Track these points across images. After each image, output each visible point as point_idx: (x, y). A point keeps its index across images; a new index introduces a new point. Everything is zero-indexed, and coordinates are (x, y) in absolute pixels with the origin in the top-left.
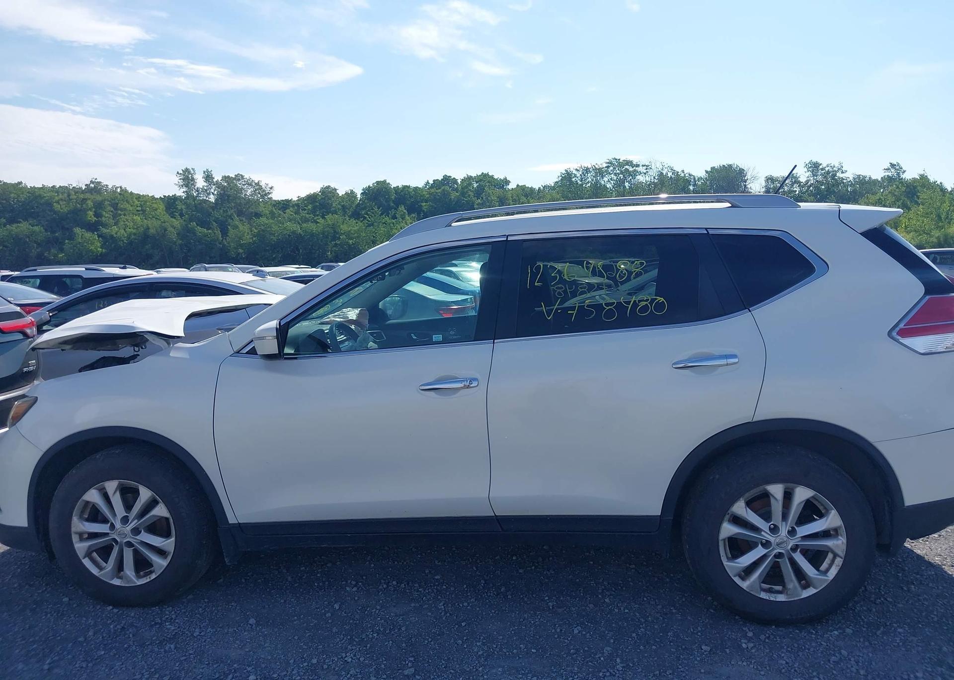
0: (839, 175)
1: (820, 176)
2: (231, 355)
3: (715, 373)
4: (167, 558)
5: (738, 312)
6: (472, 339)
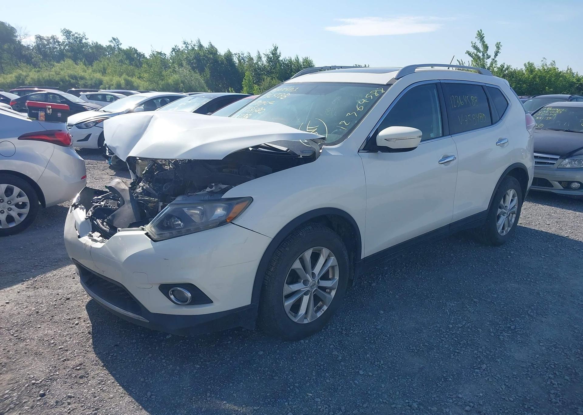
1: (72, 40)
2: (358, 152)
3: (505, 147)
4: (331, 293)
5: (499, 121)
6: (441, 135)
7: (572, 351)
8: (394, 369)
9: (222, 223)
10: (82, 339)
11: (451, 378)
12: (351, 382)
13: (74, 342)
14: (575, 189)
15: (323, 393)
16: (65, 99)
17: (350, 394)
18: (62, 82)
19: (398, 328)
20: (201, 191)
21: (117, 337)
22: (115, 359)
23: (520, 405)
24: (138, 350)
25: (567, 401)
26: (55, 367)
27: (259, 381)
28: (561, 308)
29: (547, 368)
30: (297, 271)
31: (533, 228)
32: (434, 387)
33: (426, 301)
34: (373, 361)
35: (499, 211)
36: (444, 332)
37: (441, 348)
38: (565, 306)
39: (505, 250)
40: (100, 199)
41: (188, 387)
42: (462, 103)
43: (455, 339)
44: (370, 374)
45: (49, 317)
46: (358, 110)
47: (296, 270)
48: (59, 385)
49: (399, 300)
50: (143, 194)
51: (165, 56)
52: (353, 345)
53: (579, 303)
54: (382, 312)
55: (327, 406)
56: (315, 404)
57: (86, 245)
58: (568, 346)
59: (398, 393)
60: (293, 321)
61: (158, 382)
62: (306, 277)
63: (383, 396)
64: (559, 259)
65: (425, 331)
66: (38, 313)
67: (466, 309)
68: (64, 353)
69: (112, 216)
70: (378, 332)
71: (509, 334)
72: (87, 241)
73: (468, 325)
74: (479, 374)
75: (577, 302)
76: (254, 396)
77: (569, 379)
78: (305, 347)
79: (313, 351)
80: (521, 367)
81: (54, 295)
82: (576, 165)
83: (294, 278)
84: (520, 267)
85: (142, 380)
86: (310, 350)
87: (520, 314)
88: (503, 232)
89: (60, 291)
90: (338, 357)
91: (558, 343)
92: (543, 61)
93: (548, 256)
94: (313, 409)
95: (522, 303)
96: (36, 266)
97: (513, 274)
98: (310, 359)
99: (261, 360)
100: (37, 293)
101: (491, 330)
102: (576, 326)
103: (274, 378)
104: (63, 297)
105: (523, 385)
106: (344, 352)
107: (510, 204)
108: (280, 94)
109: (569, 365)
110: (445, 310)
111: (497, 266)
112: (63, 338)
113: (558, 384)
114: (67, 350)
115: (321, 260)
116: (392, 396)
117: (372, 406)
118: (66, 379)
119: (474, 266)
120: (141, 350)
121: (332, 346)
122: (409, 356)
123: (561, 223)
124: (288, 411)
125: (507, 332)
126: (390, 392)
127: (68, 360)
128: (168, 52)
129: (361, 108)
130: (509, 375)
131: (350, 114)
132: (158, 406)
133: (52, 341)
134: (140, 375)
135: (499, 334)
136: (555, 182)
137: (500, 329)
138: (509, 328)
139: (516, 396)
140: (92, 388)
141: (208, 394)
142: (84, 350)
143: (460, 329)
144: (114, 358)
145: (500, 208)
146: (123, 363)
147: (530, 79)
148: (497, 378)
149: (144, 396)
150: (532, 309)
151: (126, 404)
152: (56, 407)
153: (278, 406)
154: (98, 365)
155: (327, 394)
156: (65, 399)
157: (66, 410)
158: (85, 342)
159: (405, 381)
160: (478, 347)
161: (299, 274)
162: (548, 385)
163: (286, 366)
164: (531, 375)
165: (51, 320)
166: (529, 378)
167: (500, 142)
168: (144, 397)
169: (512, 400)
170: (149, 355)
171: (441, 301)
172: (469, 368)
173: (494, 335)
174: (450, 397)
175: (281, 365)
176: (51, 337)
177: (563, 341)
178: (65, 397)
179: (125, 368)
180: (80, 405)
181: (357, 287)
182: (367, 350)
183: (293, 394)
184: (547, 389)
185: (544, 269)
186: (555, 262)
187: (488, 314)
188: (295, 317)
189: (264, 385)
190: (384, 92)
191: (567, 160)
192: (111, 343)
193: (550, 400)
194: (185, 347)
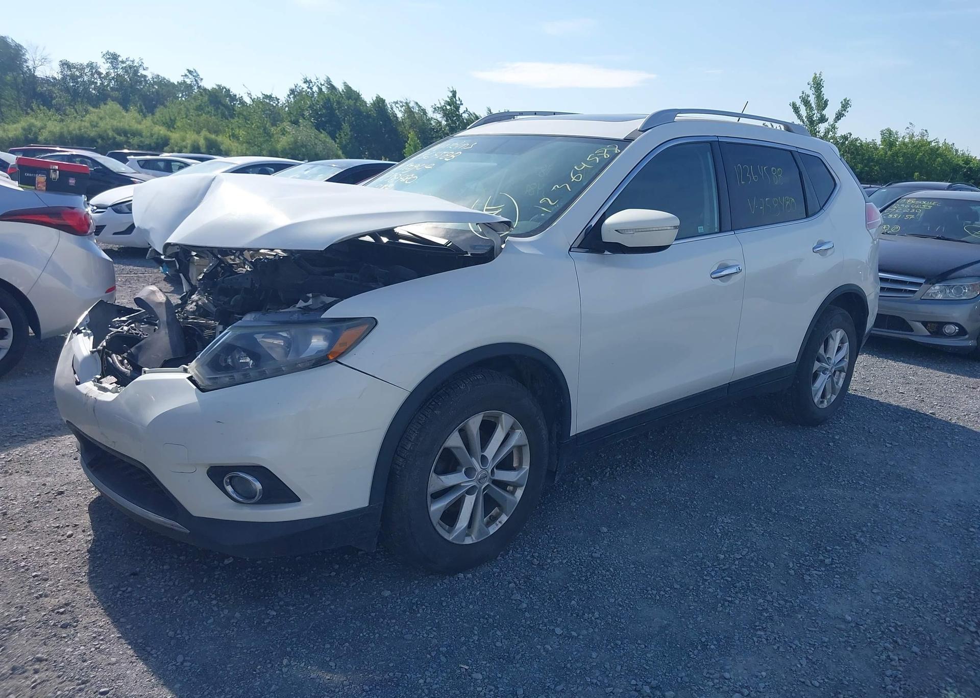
0: (141, 72)
1: (121, 70)
2: (570, 250)
3: (828, 255)
4: (516, 493)
5: (819, 211)
6: (716, 230)
7: (928, 604)
8: (616, 626)
9: (321, 360)
10: (75, 561)
11: (714, 645)
12: (539, 647)
13: (61, 565)
14: (950, 336)
15: (488, 665)
16: (101, 166)
17: (536, 667)
18: (101, 140)
19: (630, 556)
20: (289, 307)
21: (137, 559)
22: (128, 597)
23: (831, 693)
24: (171, 583)
25: (912, 689)
26: (22, 607)
27: (378, 641)
28: (913, 531)
29: (883, 632)
30: (455, 451)
31: (876, 398)
32: (683, 659)
33: (683, 514)
34: (582, 611)
35: (817, 365)
36: (709, 567)
37: (701, 594)
38: (920, 528)
39: (825, 432)
40: (124, 322)
41: (250, 648)
42: (756, 178)
43: (728, 578)
44: (574, 634)
45: (24, 523)
46: (572, 180)
47: (453, 450)
48: (23, 640)
49: (636, 511)
50: (197, 313)
51: (278, 103)
52: (549, 584)
53: (945, 524)
54: (605, 529)
55: (493, 688)
56: (472, 684)
57: (88, 396)
58: (921, 595)
59: (619, 668)
60: (445, 540)
61: (199, 638)
62: (471, 463)
63: (592, 672)
64: (917, 450)
65: (676, 564)
66: (6, 515)
67: (750, 529)
68: (40, 584)
69: (137, 348)
70: (595, 562)
71: (821, 573)
72: (91, 389)
73: (752, 555)
74: (763, 640)
75: (942, 522)
76: (366, 668)
77: (920, 651)
78: (466, 585)
79: (478, 593)
80: (838, 629)
81: (37, 486)
82: (952, 295)
83: (450, 463)
84: (848, 461)
85: (171, 634)
86: (473, 590)
87: (843, 539)
88: (822, 402)
89: (49, 479)
90: (521, 604)
91: (905, 590)
92: (908, 128)
93: (897, 444)
94: (467, 692)
95: (847, 520)
96: (13, 436)
97: (836, 473)
98: (471, 607)
99: (385, 606)
100: (10, 482)
101: (791, 565)
102: (937, 563)
103: (405, 637)
104: (52, 489)
105: (839, 660)
106: (531, 596)
107: (836, 355)
108: (445, 153)
109: (921, 628)
110: (714, 530)
111: (810, 458)
112: (43, 559)
113: (899, 659)
114: (46, 580)
115: (499, 435)
116: (607, 673)
117: (572, 689)
118: (38, 628)
119: (770, 458)
120: (176, 583)
121: (512, 585)
122: (644, 605)
123: (924, 391)
124: (423, 694)
125: (818, 569)
126: (606, 666)
127: (46, 596)
128: (282, 95)
129: (578, 178)
130: (815, 642)
131: (558, 187)
132: (194, 680)
133: (23, 564)
134: (169, 625)
135: (804, 571)
136: (917, 323)
137: (806, 563)
138: (821, 562)
139: (824, 678)
140: (81, 646)
141: (285, 662)
142: (75, 581)
143: (737, 562)
144: (127, 595)
145: (819, 361)
146: (142, 604)
147: (887, 158)
148: (794, 647)
149: (171, 662)
150: (862, 531)
151: (137, 675)
152: (11, 678)
153: (406, 685)
154: (97, 606)
155: (496, 666)
156: (30, 663)
157: (28, 682)
158: (79, 567)
159: (634, 647)
160: (765, 592)
161: (458, 456)
162: (883, 660)
163: (429, 616)
164: (854, 642)
165: (26, 527)
166: (850, 649)
167: (820, 248)
168: (170, 664)
169: (817, 684)
170: (190, 592)
171: (708, 515)
172: (747, 628)
173: (795, 574)
174: (709, 678)
175: (419, 615)
176: (22, 556)
177: (913, 586)
178: (30, 659)
179: (144, 613)
180: (56, 673)
181: (565, 486)
182: (572, 593)
183: (434, 666)
184: (880, 668)
185: (889, 466)
186: (908, 454)
187: (787, 538)
188: (449, 532)
189: (385, 649)
190: (619, 151)
191: (937, 287)
192: (124, 571)
193: (883, 686)
194: (254, 580)
